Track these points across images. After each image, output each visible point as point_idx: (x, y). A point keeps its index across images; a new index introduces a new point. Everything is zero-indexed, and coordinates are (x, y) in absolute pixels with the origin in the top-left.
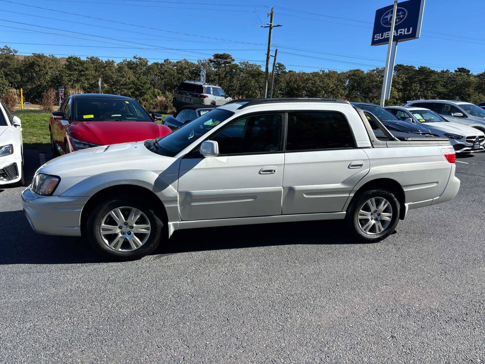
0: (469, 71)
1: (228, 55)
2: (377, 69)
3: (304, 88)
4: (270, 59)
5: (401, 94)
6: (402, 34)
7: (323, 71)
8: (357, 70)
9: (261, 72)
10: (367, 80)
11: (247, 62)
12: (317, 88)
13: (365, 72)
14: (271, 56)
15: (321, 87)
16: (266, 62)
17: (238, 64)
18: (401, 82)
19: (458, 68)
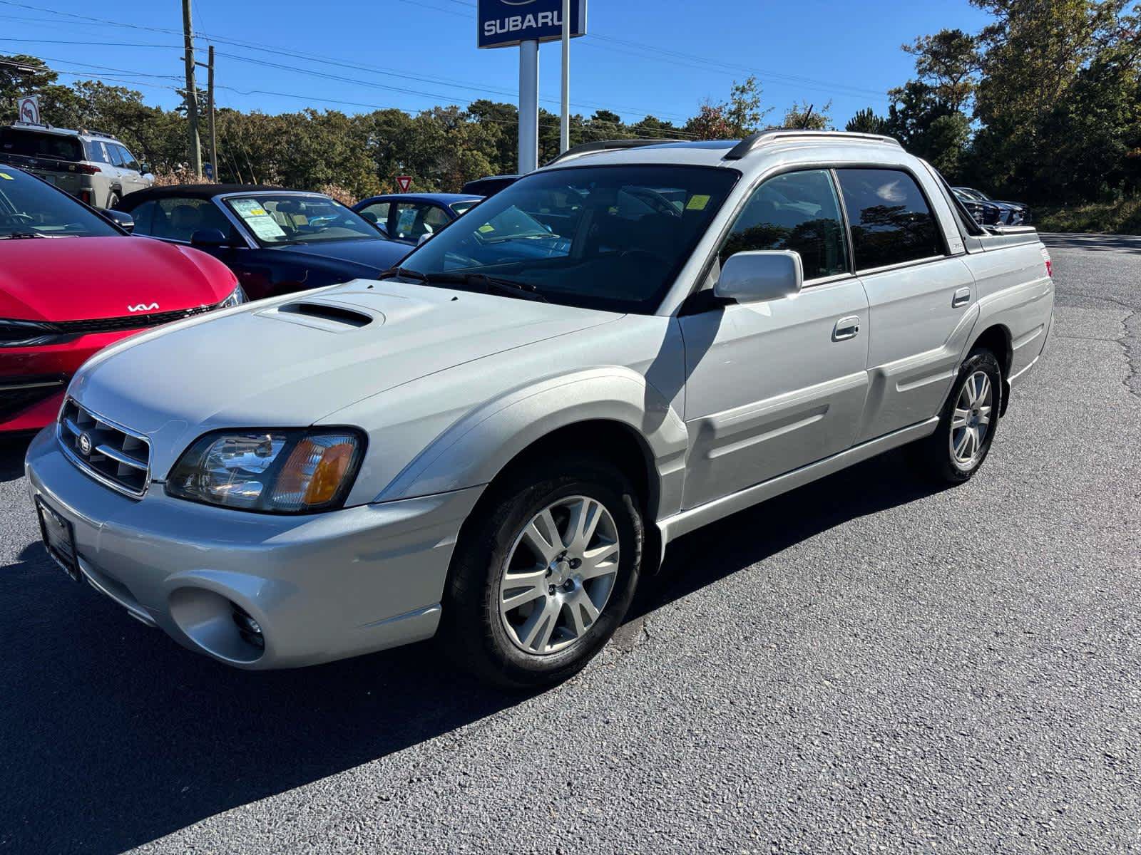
0: (617, 119)
1: (36, 60)
2: (437, 109)
3: (270, 154)
4: (194, 72)
5: (497, 167)
6: (547, 23)
7: (312, 111)
8: (393, 112)
9: (146, 110)
10: (421, 135)
11: (99, 83)
12: (306, 154)
13: (413, 116)
14: (196, 63)
15: (315, 151)
16: (185, 80)
17: (69, 85)
18: (493, 140)
19: (597, 112)
